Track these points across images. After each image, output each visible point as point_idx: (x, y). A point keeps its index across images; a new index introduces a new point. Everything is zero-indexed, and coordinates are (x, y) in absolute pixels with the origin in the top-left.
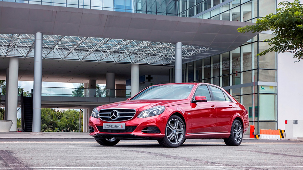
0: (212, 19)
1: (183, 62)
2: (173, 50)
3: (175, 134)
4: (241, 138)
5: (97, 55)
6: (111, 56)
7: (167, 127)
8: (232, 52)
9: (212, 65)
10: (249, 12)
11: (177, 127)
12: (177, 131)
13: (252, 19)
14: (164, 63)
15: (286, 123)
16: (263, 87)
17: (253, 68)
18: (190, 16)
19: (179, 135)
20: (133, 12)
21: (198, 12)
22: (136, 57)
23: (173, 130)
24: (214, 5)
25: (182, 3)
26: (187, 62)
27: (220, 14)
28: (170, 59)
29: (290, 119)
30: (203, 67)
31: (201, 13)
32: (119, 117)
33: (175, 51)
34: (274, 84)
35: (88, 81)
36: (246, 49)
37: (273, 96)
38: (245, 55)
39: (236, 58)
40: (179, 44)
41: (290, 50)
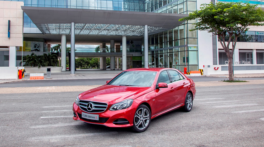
0: (163, 12)
1: (148, 35)
2: (143, 29)
3: (143, 121)
4: (191, 105)
5: (104, 32)
6: (112, 32)
7: (135, 116)
8: (173, 29)
9: (163, 36)
10: (182, 8)
11: (144, 114)
12: (144, 118)
13: (184, 12)
14: (139, 35)
15: (204, 67)
16: (190, 47)
17: (185, 38)
18: (151, 11)
19: (146, 121)
20: (123, 10)
21: (155, 9)
22: (124, 33)
23: (141, 117)
24: (164, 5)
25: (147, 5)
26: (151, 34)
27: (167, 10)
28: (142, 33)
29: (206, 65)
30: (159, 37)
31: (157, 10)
32: (94, 109)
33: (144, 29)
34: (196, 45)
35: (101, 44)
36: (181, 27)
37: (196, 52)
38: (180, 30)
39: (176, 32)
40: (146, 26)
41: (207, 30)
